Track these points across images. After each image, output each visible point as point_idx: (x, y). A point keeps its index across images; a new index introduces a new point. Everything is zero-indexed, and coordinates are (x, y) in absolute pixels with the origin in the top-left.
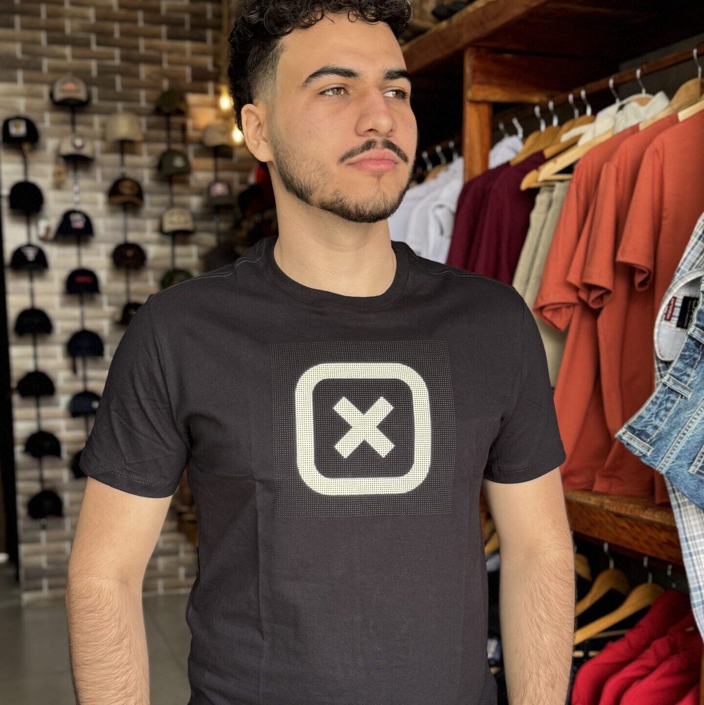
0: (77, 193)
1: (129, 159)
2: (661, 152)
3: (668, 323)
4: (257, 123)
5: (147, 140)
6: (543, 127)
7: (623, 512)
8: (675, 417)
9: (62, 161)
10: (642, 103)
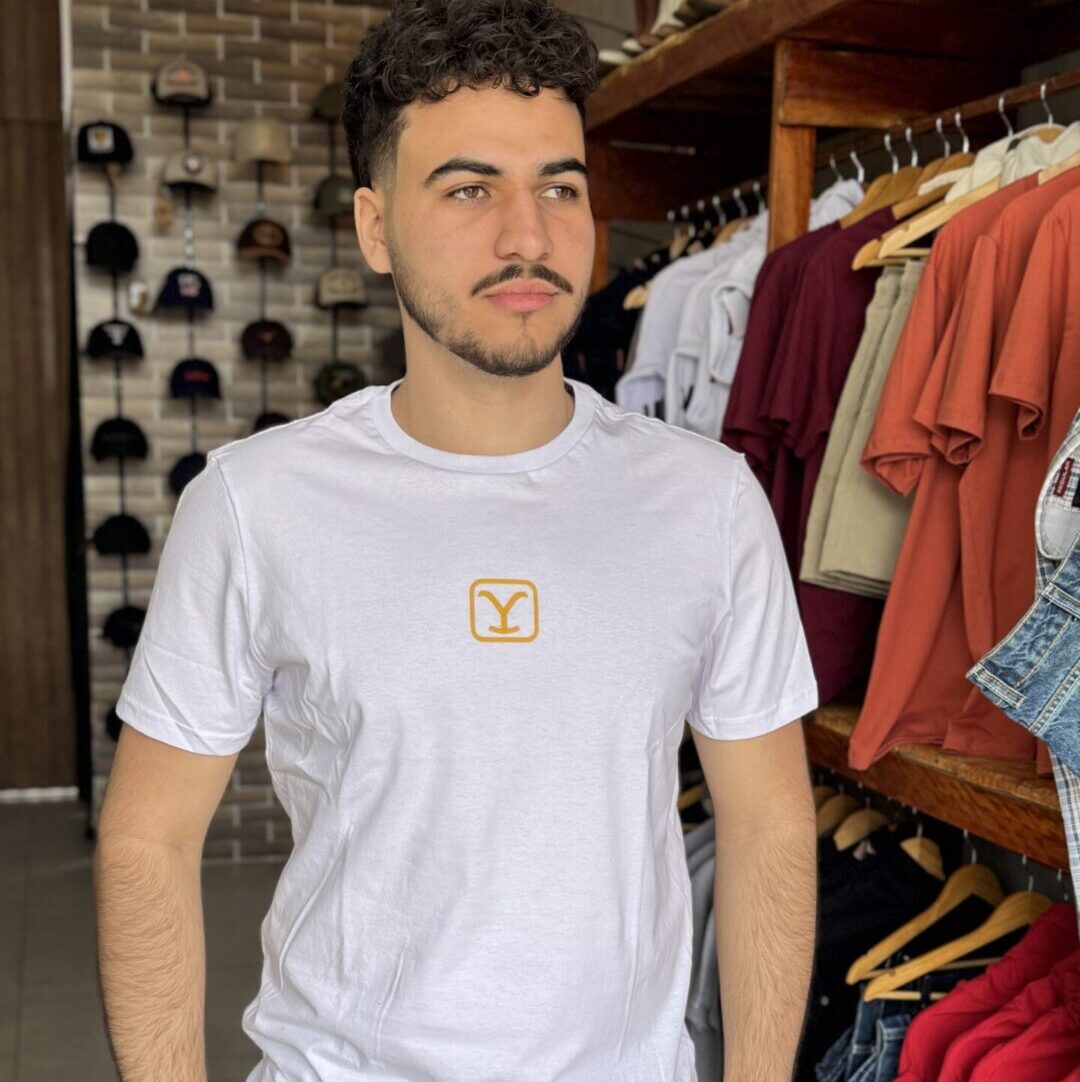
0: (190, 242)
1: (272, 190)
2: (1066, 222)
3: (1059, 499)
4: (374, 216)
5: (298, 160)
6: (896, 167)
7: (986, 785)
8: (1061, 650)
9: (166, 191)
10: (1048, 138)
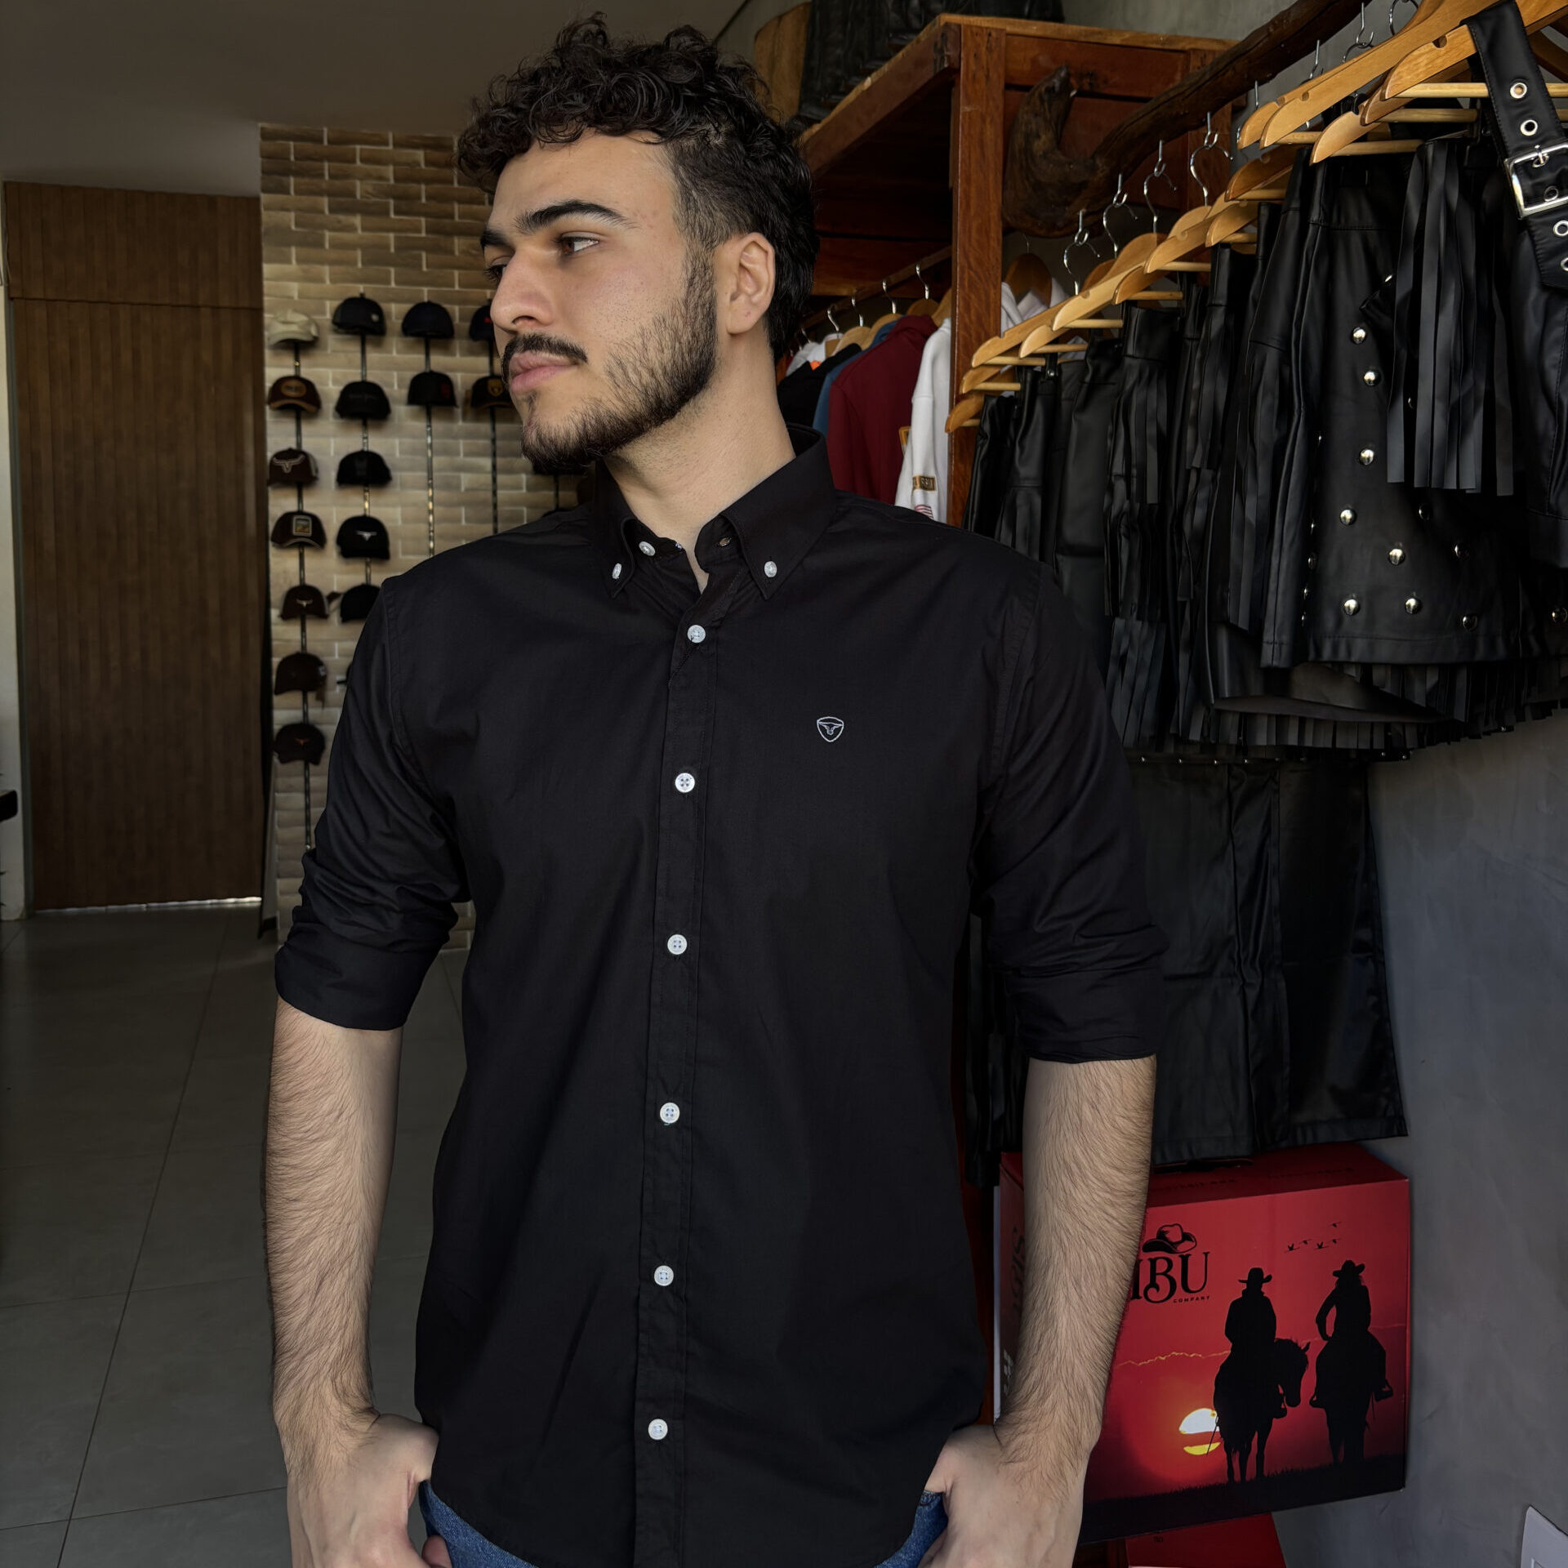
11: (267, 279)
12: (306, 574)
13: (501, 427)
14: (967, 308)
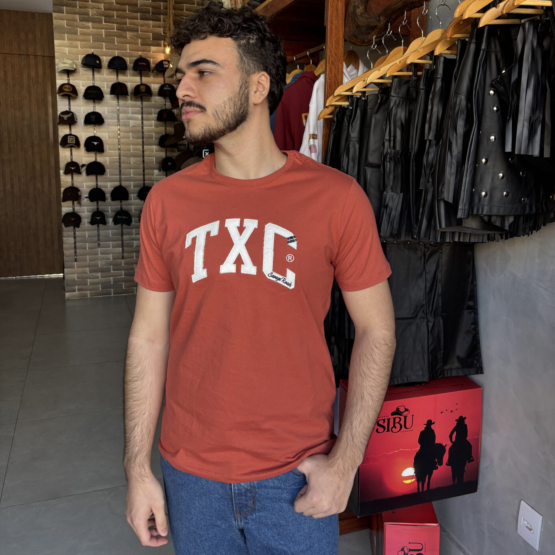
11: (56, 46)
12: (73, 157)
13: (145, 103)
14: (331, 71)
